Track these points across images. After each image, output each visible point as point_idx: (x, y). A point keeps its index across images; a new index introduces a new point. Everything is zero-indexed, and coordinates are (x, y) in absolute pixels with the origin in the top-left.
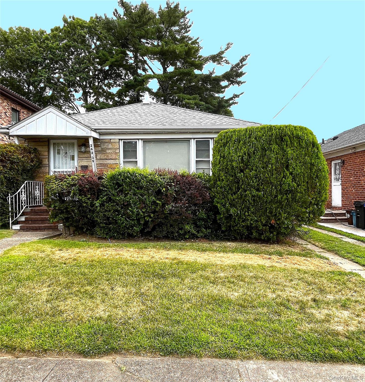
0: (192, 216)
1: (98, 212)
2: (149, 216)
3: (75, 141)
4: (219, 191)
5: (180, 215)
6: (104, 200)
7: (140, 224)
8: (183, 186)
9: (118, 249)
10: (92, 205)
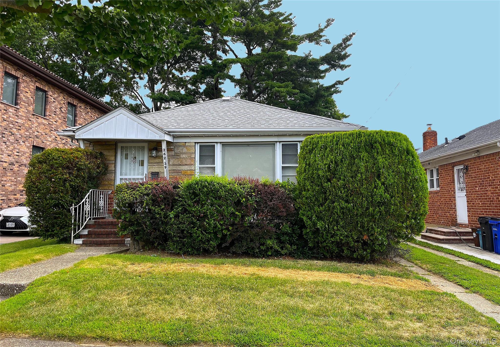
0: (274, 230)
1: (172, 225)
2: (228, 229)
3: (146, 145)
4: (305, 202)
5: (261, 229)
6: (178, 211)
7: (216, 238)
8: (265, 197)
9: (193, 265)
10: (166, 216)
